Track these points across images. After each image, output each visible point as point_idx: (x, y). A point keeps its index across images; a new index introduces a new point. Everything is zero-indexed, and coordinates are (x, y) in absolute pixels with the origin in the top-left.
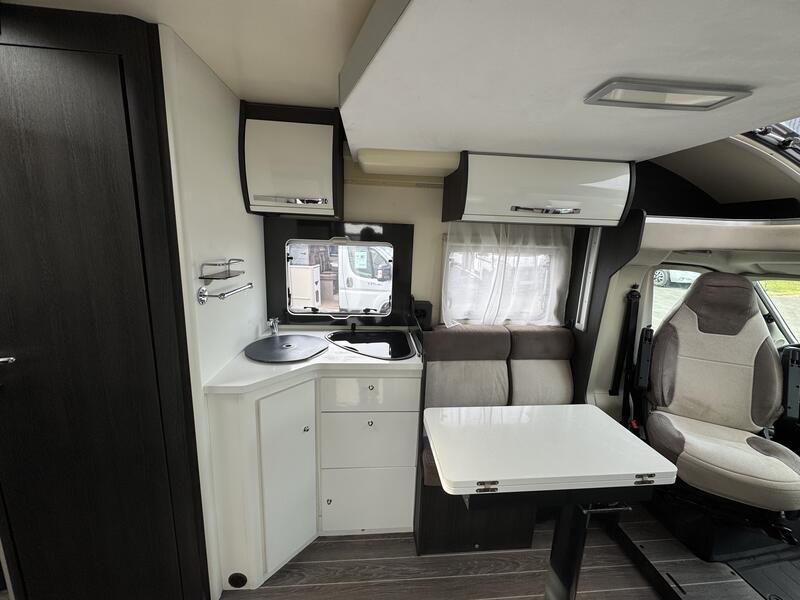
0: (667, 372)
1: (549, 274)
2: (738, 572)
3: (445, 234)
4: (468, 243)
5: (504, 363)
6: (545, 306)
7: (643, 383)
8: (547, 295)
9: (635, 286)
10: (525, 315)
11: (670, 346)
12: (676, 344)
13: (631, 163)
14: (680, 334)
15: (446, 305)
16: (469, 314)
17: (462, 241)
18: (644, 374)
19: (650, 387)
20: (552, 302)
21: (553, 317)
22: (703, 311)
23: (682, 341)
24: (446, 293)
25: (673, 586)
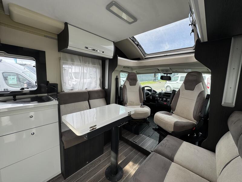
0: (126, 96)
1: (97, 74)
2: (143, 134)
3: (61, 58)
4: (70, 62)
5: (87, 101)
6: (97, 83)
7: (122, 100)
8: (97, 80)
9: (117, 76)
10: (91, 87)
11: (125, 90)
12: (126, 89)
13: (114, 42)
14: (127, 87)
15: (63, 85)
16: (73, 87)
17: (67, 61)
18: (121, 98)
19: (123, 101)
20: (98, 82)
21: (99, 86)
22: (130, 81)
23: (127, 88)
24: (63, 80)
25: (134, 143)
